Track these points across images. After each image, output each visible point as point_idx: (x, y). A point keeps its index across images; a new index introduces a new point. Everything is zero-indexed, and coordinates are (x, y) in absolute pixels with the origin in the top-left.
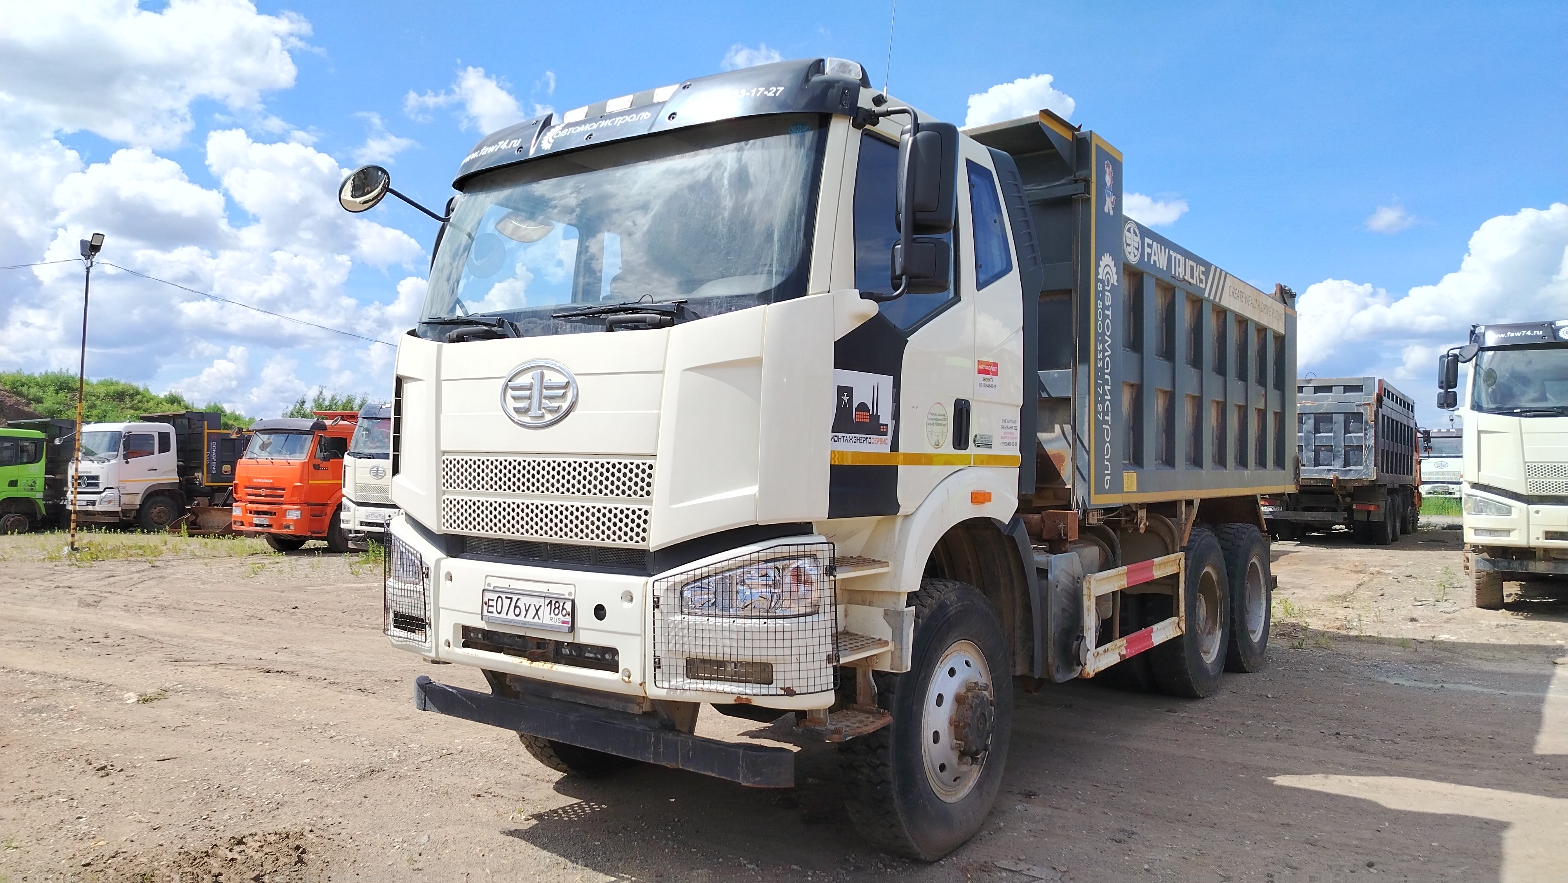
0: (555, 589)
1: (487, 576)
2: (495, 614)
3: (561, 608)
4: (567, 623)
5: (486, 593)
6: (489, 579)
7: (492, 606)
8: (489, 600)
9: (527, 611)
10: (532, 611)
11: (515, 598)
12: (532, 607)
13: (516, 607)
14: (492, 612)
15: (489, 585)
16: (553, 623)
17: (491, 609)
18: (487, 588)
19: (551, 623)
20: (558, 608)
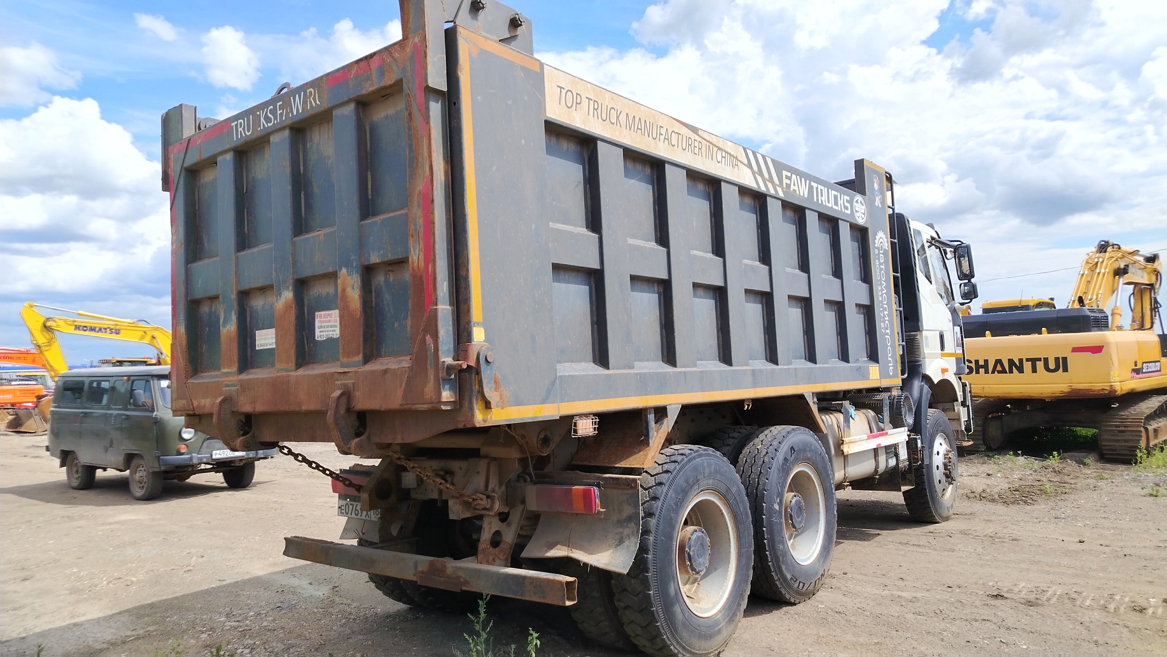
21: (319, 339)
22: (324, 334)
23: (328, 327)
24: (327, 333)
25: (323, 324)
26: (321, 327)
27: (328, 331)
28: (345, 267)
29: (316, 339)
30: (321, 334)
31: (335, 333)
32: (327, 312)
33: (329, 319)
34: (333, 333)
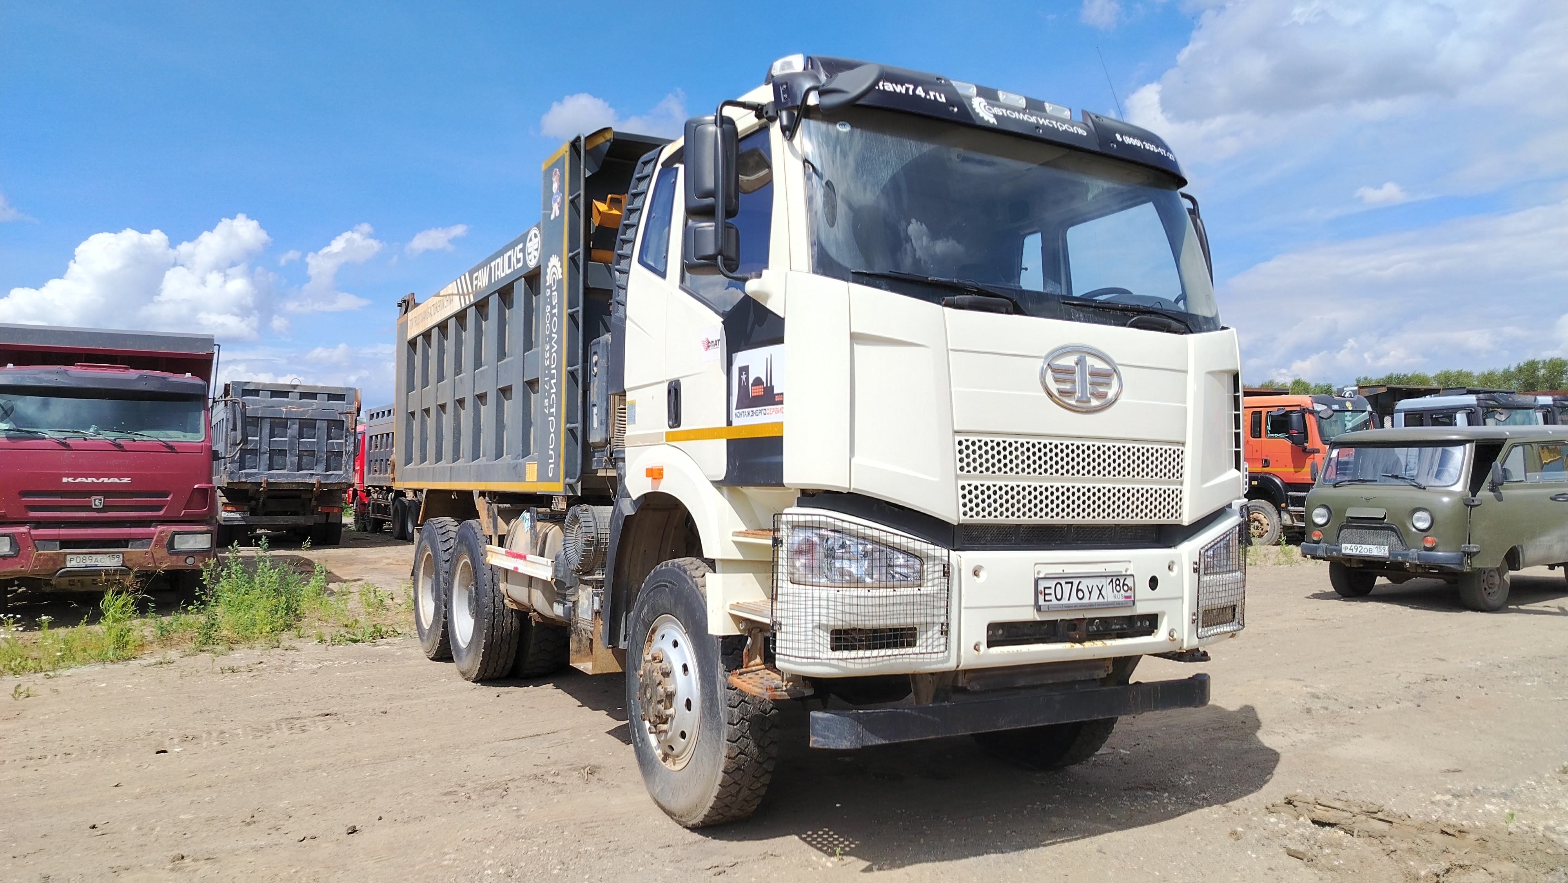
0: (1112, 568)
1: (1036, 564)
2: (1055, 602)
3: (1121, 585)
4: (1130, 597)
5: (1040, 582)
6: (1038, 567)
7: (1050, 594)
8: (1045, 588)
9: (1090, 593)
10: (1096, 592)
11: (1076, 582)
12: (1095, 588)
13: (1078, 590)
14: (1051, 601)
15: (1039, 573)
16: (1117, 600)
17: (1047, 598)
18: (1036, 576)
19: (1115, 600)
20: (1119, 585)
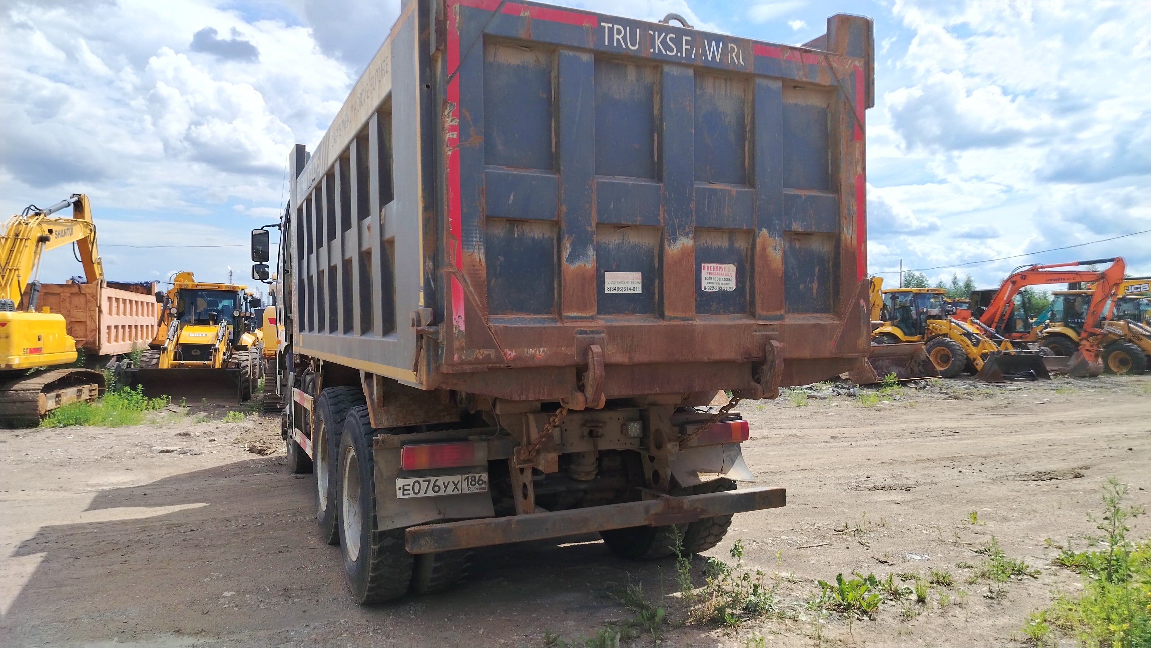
21: (707, 290)
22: (715, 286)
23: (719, 279)
24: (717, 285)
25: (712, 276)
26: (710, 278)
27: (719, 284)
28: (766, 228)
29: (703, 289)
30: (710, 285)
31: (728, 286)
32: (719, 265)
33: (721, 271)
34: (726, 286)
